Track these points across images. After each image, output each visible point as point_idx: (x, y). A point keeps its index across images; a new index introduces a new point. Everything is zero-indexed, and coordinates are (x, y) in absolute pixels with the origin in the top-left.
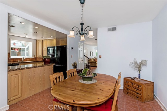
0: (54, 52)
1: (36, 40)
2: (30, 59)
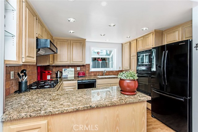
0: (150, 60)
1: (122, 44)
2: (114, 72)
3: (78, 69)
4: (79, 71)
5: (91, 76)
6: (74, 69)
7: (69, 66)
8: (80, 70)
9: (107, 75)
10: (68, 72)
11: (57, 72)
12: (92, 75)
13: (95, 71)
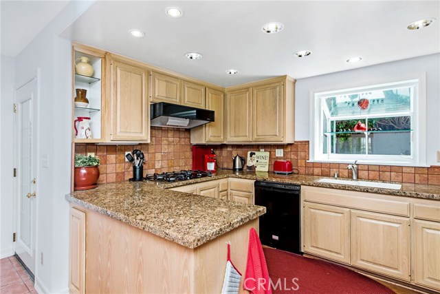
2: (404, 170)
3: (279, 153)
4: (280, 158)
5: (313, 175)
6: (268, 153)
7: (258, 147)
8: (282, 155)
9: (372, 180)
10: (256, 159)
11: (235, 158)
12: (315, 173)
13: (326, 164)
